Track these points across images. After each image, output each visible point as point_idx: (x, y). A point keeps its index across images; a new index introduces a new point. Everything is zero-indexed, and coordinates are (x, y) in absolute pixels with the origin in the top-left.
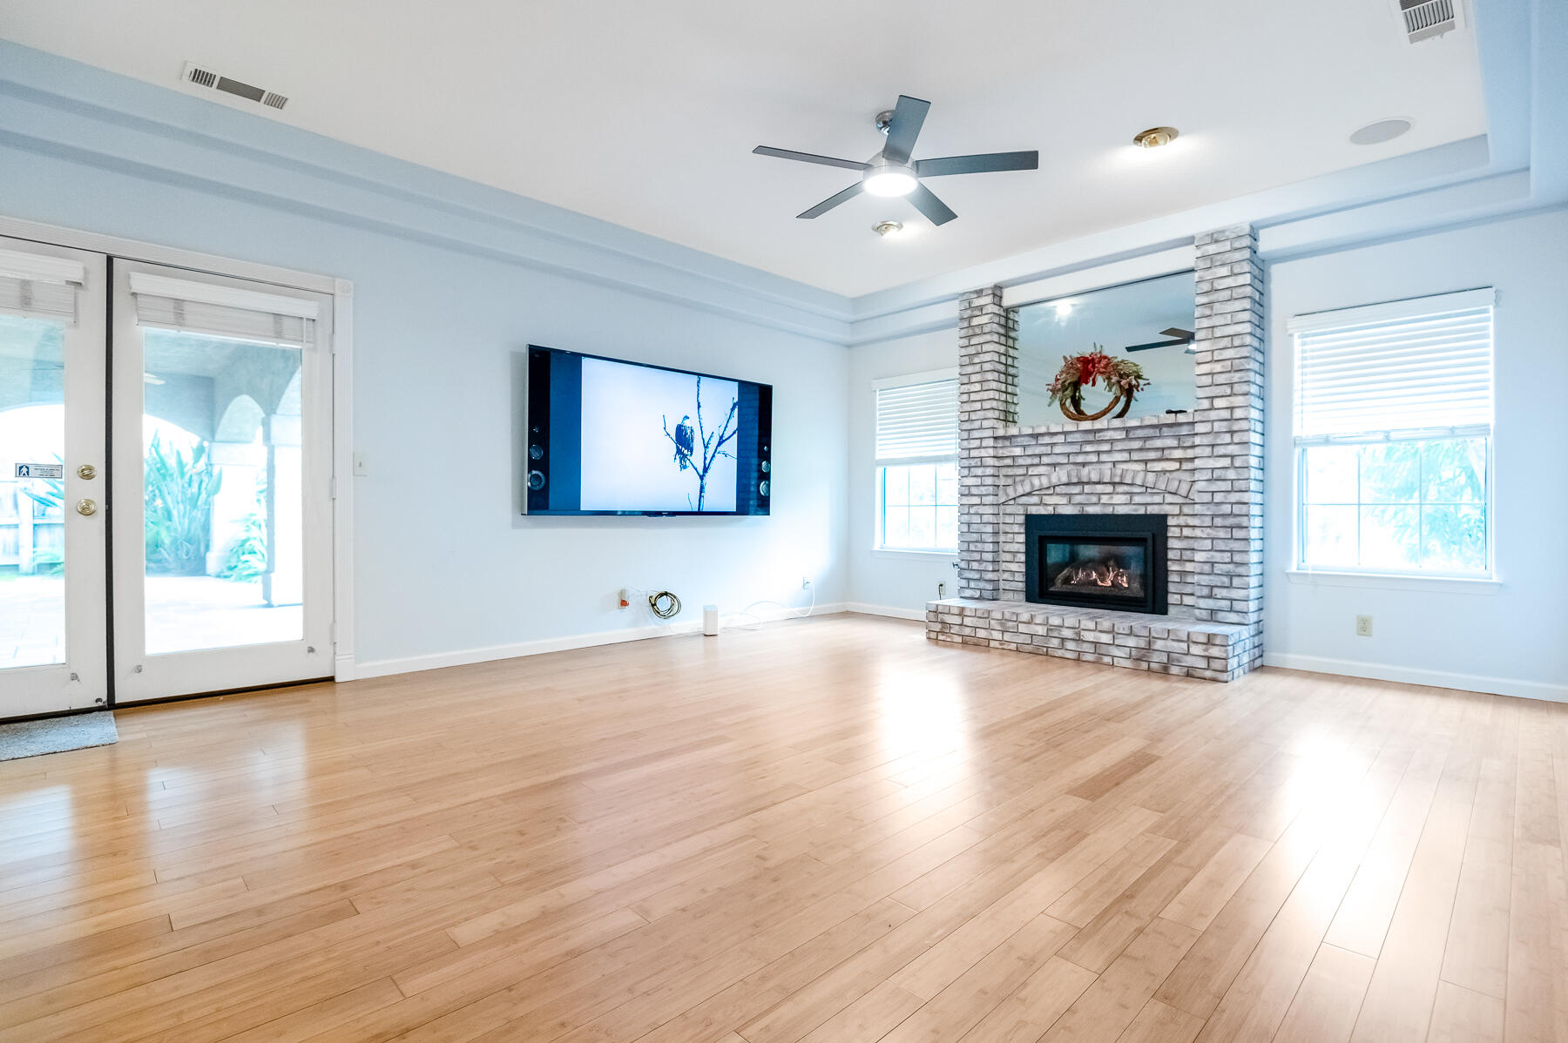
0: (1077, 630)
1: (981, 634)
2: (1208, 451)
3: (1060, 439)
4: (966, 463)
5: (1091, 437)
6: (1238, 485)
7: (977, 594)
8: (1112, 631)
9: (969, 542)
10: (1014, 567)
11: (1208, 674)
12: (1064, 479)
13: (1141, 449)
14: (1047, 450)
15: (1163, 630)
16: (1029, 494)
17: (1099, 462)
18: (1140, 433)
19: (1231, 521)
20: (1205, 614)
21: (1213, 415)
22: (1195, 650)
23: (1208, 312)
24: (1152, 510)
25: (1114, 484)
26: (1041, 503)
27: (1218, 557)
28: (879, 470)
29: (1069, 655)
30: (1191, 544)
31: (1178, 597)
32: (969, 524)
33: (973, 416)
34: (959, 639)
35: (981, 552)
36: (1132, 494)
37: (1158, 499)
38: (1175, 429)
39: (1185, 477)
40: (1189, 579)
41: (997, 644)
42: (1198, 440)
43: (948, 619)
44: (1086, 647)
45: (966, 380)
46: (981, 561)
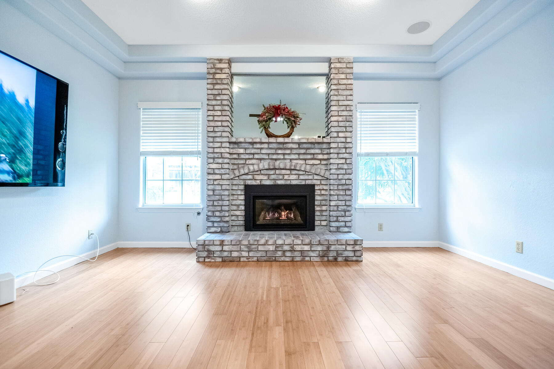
0: (292, 246)
1: (235, 254)
2: (336, 156)
3: (266, 146)
4: (211, 155)
5: (281, 146)
6: (348, 171)
7: (219, 230)
8: (310, 244)
9: (213, 201)
10: (238, 213)
11: (354, 258)
12: (266, 167)
13: (304, 154)
14: (258, 151)
15: (334, 240)
16: (247, 174)
17: (284, 159)
18: (305, 146)
19: (345, 187)
20: (334, 229)
21: (338, 140)
22: (349, 248)
23: (336, 93)
24: (308, 182)
25: (291, 170)
26: (253, 179)
27: (340, 203)
28: (142, 158)
29: (287, 259)
30: (325, 197)
31: (319, 222)
32: (214, 190)
33: (216, 129)
34: (220, 260)
35: (221, 206)
36: (299, 175)
37: (311, 177)
38: (320, 145)
39: (323, 167)
40: (324, 214)
41: (245, 259)
42: (332, 151)
43: (212, 248)
44: (296, 254)
45: (211, 108)
46: (221, 211)
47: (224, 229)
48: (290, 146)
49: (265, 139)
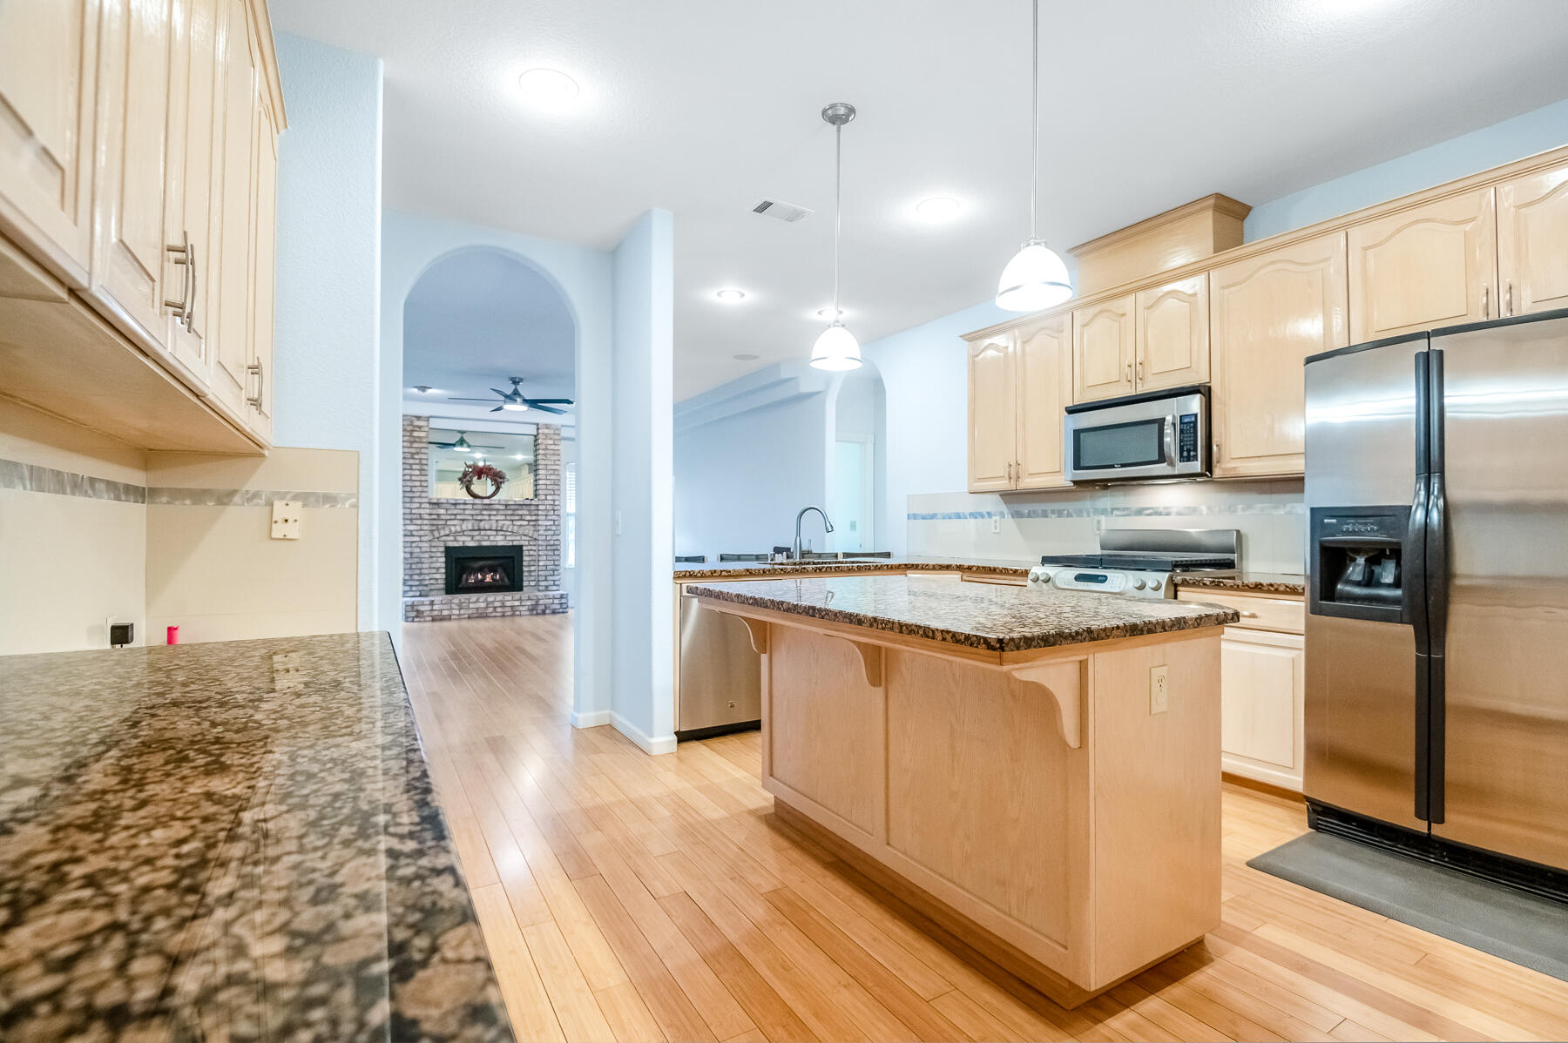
0: (503, 602)
1: (445, 613)
2: (544, 518)
3: (469, 507)
4: (409, 516)
5: (487, 507)
6: (556, 533)
8: (520, 600)
9: (411, 564)
10: (437, 576)
11: (561, 610)
12: (470, 528)
13: (511, 515)
14: (461, 512)
15: (542, 597)
16: (448, 536)
17: (490, 520)
18: (513, 507)
19: (554, 548)
20: (543, 588)
21: (546, 502)
22: (556, 601)
24: (515, 543)
25: (497, 530)
26: (456, 540)
27: (548, 563)
29: (498, 614)
30: (533, 558)
31: (527, 582)
32: (411, 553)
33: (414, 489)
34: (430, 618)
35: (421, 569)
36: (506, 536)
37: (518, 538)
38: (528, 507)
39: (532, 528)
40: (533, 574)
41: (456, 617)
42: (540, 513)
43: (422, 608)
44: (507, 609)
45: (408, 467)
46: (420, 574)
47: (423, 593)
48: (497, 507)
49: (469, 498)
